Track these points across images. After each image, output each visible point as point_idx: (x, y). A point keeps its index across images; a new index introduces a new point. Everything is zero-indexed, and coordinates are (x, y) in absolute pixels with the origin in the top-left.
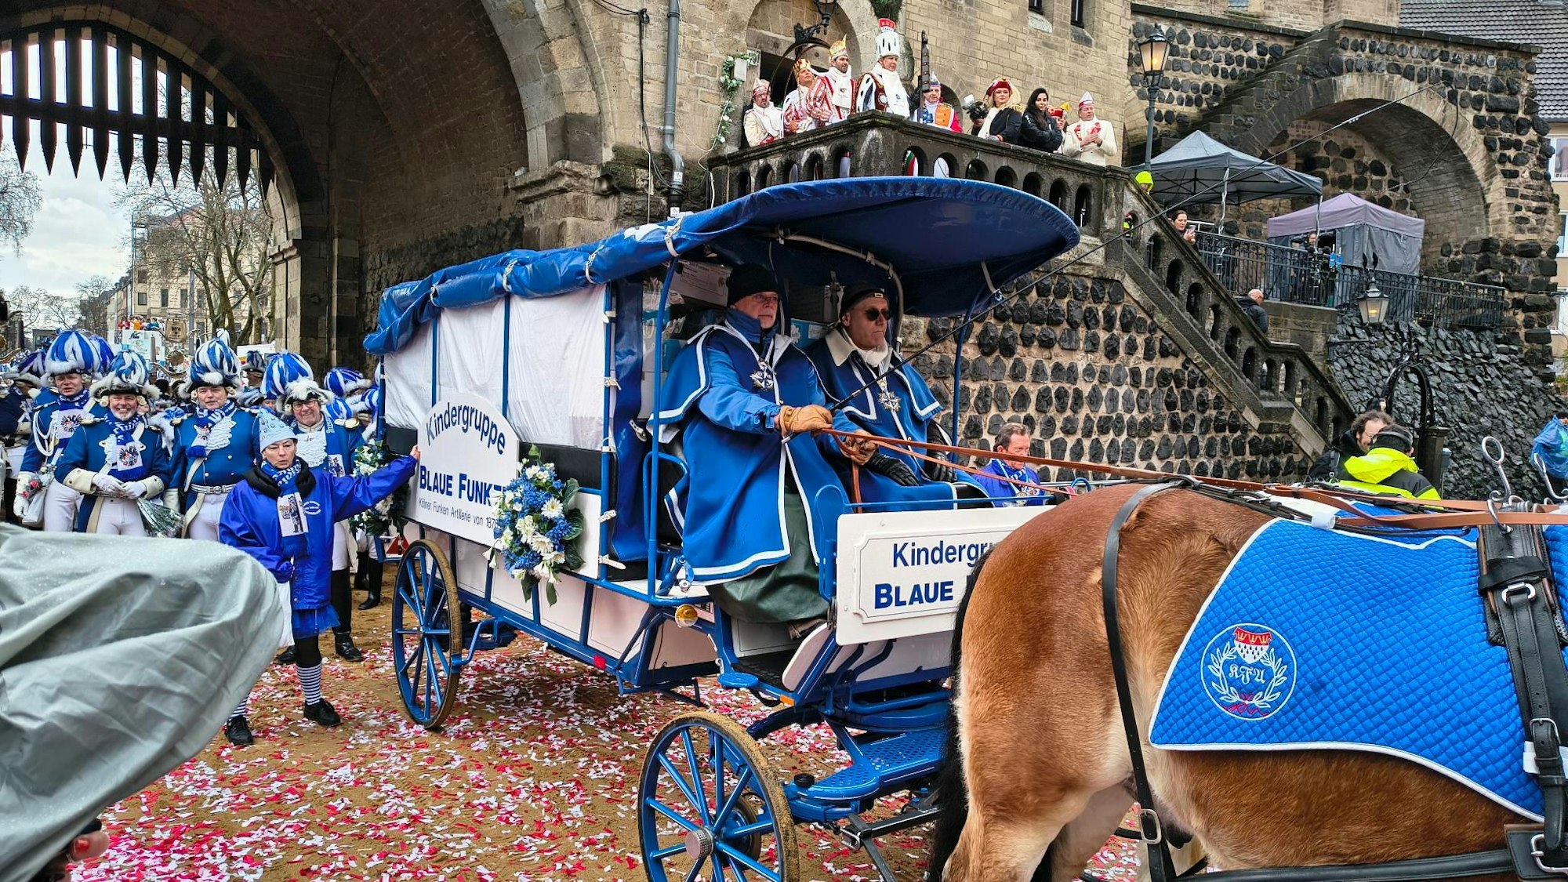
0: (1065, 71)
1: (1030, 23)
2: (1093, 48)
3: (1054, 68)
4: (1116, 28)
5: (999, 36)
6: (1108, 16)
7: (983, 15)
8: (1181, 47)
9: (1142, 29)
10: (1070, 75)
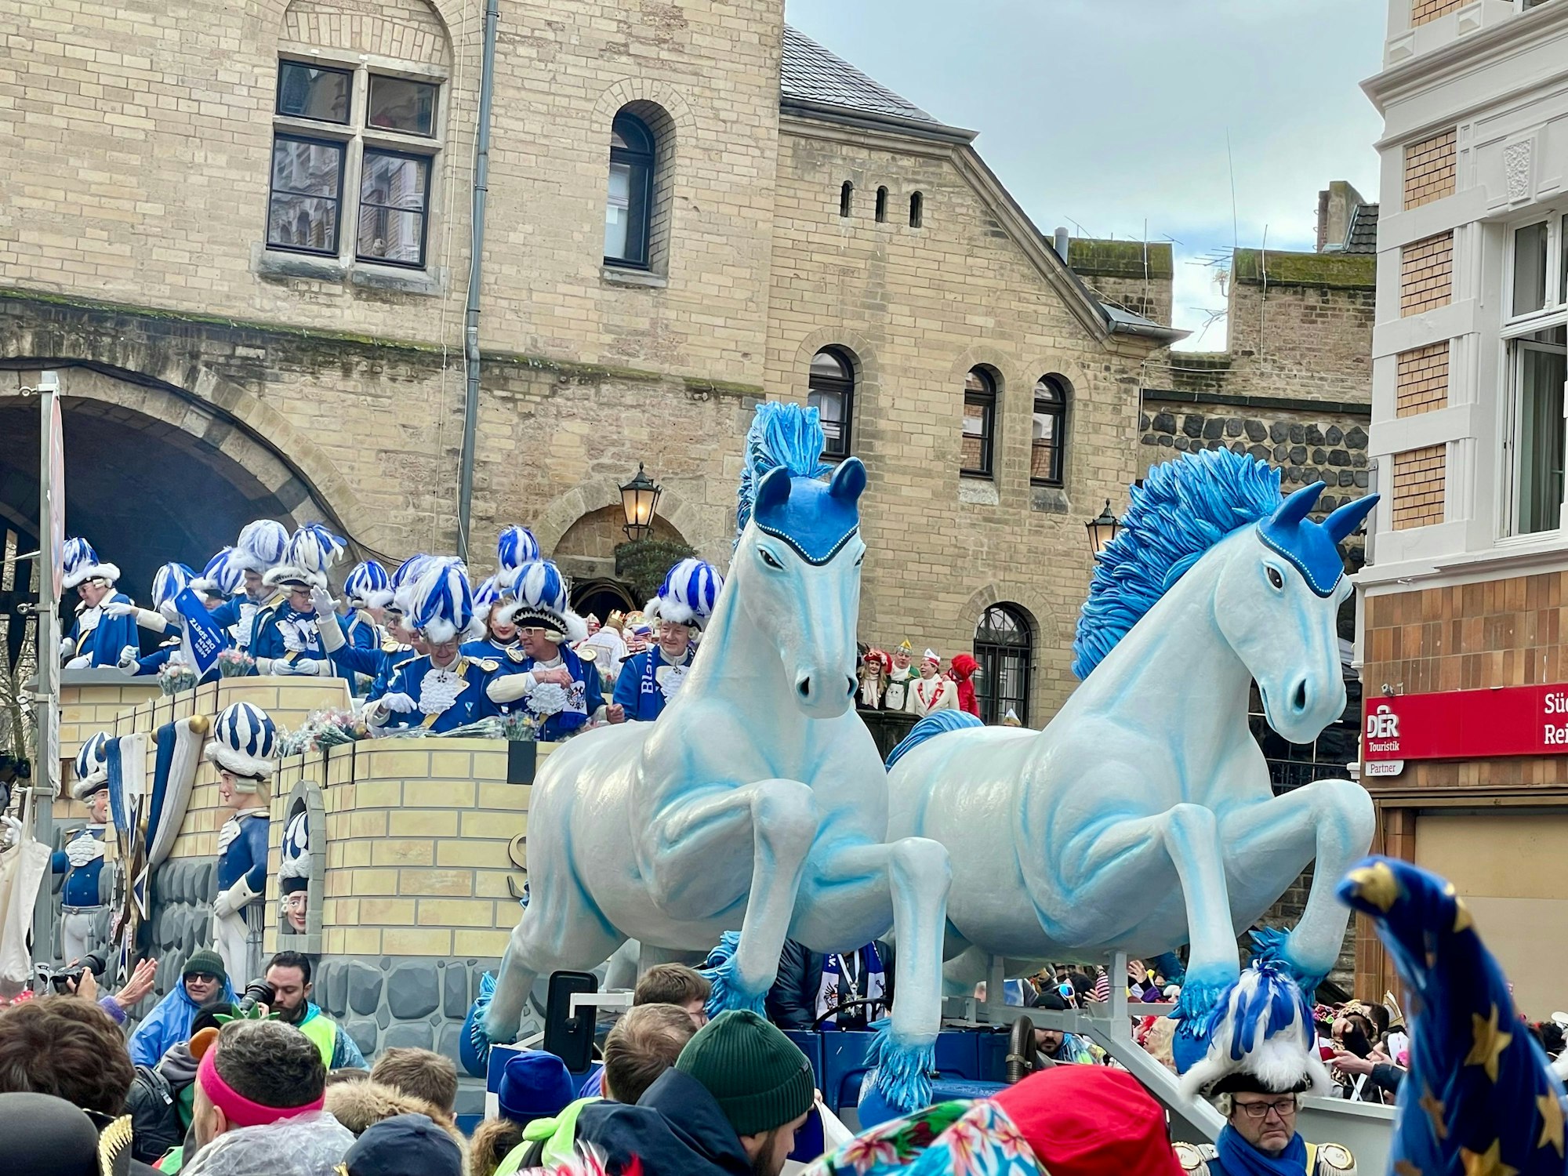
0: (1023, 548)
1: (962, 498)
2: (1070, 515)
3: (1004, 546)
4: (1110, 485)
5: (915, 519)
6: (1096, 473)
7: (886, 497)
8: (1352, 452)
9: (1284, 431)
10: (1029, 551)
